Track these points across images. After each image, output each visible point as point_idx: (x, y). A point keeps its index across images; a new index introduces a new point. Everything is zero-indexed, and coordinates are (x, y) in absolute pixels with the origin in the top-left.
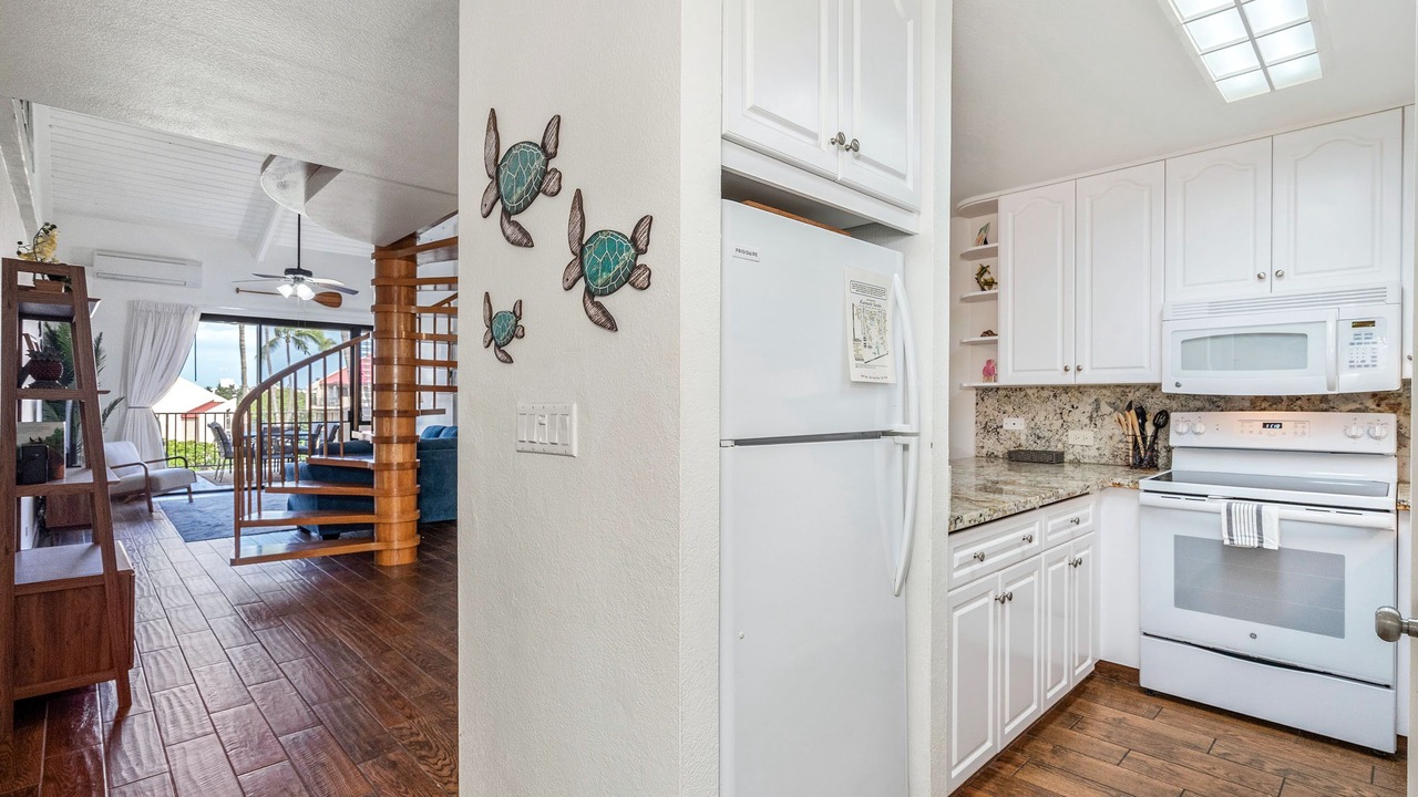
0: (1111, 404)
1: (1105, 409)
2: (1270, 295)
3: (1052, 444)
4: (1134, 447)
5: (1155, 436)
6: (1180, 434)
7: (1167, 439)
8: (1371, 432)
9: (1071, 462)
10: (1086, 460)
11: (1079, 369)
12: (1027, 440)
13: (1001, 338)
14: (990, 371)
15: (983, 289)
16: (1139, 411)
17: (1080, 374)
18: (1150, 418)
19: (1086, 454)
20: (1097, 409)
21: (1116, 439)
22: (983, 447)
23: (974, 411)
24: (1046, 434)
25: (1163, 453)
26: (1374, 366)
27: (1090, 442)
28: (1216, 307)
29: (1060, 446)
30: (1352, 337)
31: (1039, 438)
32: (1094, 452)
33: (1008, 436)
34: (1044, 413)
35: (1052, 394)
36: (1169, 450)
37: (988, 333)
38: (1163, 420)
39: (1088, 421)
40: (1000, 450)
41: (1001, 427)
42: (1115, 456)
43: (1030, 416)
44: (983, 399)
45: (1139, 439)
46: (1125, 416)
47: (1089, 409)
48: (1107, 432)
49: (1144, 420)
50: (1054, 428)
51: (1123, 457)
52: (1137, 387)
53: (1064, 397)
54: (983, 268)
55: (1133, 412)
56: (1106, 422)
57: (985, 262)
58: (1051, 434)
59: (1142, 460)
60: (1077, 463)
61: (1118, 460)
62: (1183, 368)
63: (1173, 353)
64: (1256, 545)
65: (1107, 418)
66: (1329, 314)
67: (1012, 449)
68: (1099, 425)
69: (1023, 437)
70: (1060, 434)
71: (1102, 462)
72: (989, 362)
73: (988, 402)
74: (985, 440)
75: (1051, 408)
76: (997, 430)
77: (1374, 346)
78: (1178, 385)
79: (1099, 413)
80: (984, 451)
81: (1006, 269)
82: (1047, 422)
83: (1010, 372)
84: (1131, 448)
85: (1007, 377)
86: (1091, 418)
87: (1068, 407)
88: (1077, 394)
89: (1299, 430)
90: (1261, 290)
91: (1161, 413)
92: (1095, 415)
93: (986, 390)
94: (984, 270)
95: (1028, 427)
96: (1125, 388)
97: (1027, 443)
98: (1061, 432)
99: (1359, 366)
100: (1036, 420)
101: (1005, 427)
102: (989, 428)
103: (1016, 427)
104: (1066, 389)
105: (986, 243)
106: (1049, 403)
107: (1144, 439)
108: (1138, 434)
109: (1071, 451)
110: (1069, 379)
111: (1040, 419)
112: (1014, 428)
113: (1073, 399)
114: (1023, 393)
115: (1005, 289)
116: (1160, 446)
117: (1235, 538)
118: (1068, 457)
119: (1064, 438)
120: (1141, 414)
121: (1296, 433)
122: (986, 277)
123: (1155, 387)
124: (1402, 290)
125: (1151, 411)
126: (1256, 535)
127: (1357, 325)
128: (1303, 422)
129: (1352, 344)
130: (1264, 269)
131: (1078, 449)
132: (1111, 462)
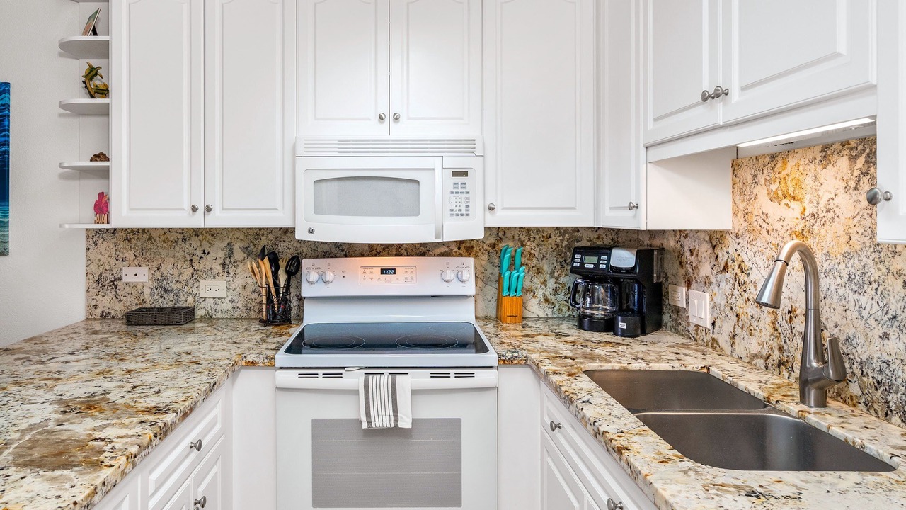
0: (245, 249)
1: (239, 255)
2: (387, 137)
3: (182, 298)
4: (268, 299)
5: (288, 285)
6: (311, 283)
7: (299, 287)
8: (459, 276)
9: (203, 319)
10: (219, 316)
11: (208, 209)
12: (152, 295)
13: (113, 165)
14: (102, 206)
15: (92, 97)
16: (272, 256)
17: (210, 216)
18: (282, 264)
19: (218, 307)
20: (230, 255)
21: (250, 288)
22: (96, 306)
23: (84, 259)
24: (174, 286)
25: (295, 303)
26: (467, 215)
27: (222, 294)
28: (346, 146)
29: (190, 300)
30: (452, 186)
31: (166, 291)
32: (227, 305)
33: (128, 290)
34: (172, 261)
35: (180, 237)
36: (301, 299)
37: (100, 157)
38: (294, 269)
39: (220, 269)
40: (118, 309)
41: (120, 279)
42: (248, 309)
43: (155, 264)
44: (95, 243)
45: (273, 291)
46: (257, 263)
47: (221, 254)
48: (239, 282)
49: (277, 268)
50: (184, 278)
51: (256, 309)
52: (270, 231)
53: (195, 241)
54: (92, 69)
55: (266, 260)
56: (239, 270)
57: (95, 63)
58: (179, 286)
59: (275, 315)
60: (209, 319)
61: (252, 312)
62: (316, 212)
63: (306, 194)
64: (392, 426)
65: (240, 265)
66: (436, 163)
67: (134, 308)
68: (232, 274)
69: (147, 291)
70: (190, 285)
71: (236, 315)
72: (101, 195)
73: (103, 246)
74: (99, 298)
75: (179, 255)
76: (114, 283)
77: (467, 195)
78: (311, 231)
79: (233, 260)
80: (98, 311)
81: (118, 74)
82: (176, 272)
83: (125, 212)
84: (265, 301)
85: (122, 216)
86: (223, 265)
87: (199, 253)
88: (209, 237)
89: (409, 276)
90: (379, 131)
91: (292, 259)
92: (227, 262)
93: (99, 232)
94: (92, 73)
95: (153, 279)
96: (257, 233)
97: (152, 299)
98: (191, 282)
99: (457, 215)
100: (162, 269)
101: (125, 279)
102: (104, 282)
103: (138, 276)
104: (197, 232)
105: (95, 33)
106: (177, 248)
107: (277, 292)
108: (272, 285)
109: (202, 306)
110: (197, 222)
111: (166, 268)
112: (134, 279)
113: (204, 243)
114: (146, 236)
115: (118, 101)
116: (292, 294)
117: (373, 419)
118: (200, 313)
119: (195, 290)
120: (274, 261)
121: (406, 278)
122: (97, 82)
123: (288, 232)
124: (484, 144)
125: (284, 256)
126: (392, 413)
127: (455, 174)
128: (410, 267)
129: (452, 193)
130: (383, 110)
131: (210, 303)
132: (245, 315)
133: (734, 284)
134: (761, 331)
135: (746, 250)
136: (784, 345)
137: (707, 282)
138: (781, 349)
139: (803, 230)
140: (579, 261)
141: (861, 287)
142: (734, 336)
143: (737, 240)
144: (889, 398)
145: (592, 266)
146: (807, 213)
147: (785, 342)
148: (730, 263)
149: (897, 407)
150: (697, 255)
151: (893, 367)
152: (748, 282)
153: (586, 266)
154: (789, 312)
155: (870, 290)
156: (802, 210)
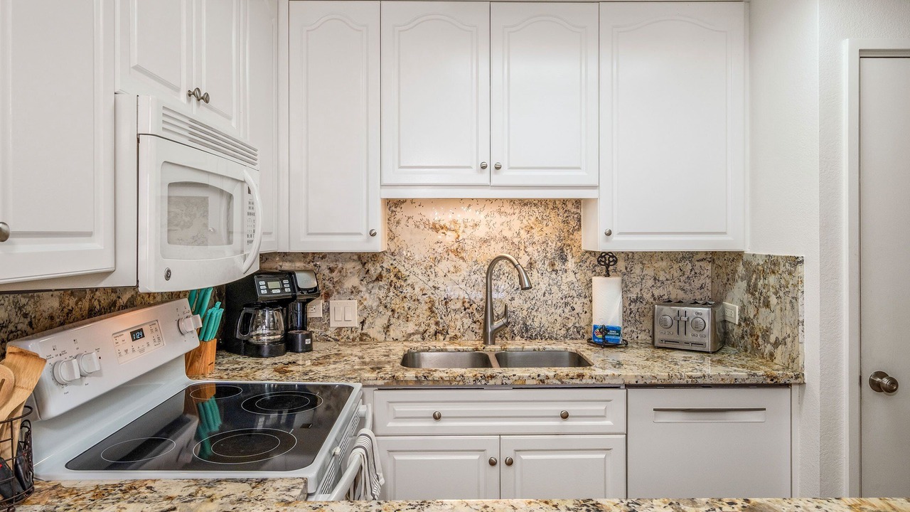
6: (62, 385)
30: (248, 205)
78: (168, 276)
89: (156, 335)
99: (250, 241)
121: (155, 340)
128: (154, 322)
129: (248, 214)
133: (389, 289)
134: (418, 316)
135: (403, 263)
136: (441, 320)
137: (355, 291)
138: (437, 323)
139: (457, 249)
140: (265, 287)
141: (498, 277)
142: (388, 327)
143: (393, 257)
144: (514, 329)
145: (279, 291)
146: (460, 238)
147: (441, 318)
148: (384, 273)
149: (518, 332)
150: (340, 272)
151: (516, 313)
152: (405, 285)
153: (274, 291)
154: (445, 299)
155: (504, 278)
156: (457, 236)
